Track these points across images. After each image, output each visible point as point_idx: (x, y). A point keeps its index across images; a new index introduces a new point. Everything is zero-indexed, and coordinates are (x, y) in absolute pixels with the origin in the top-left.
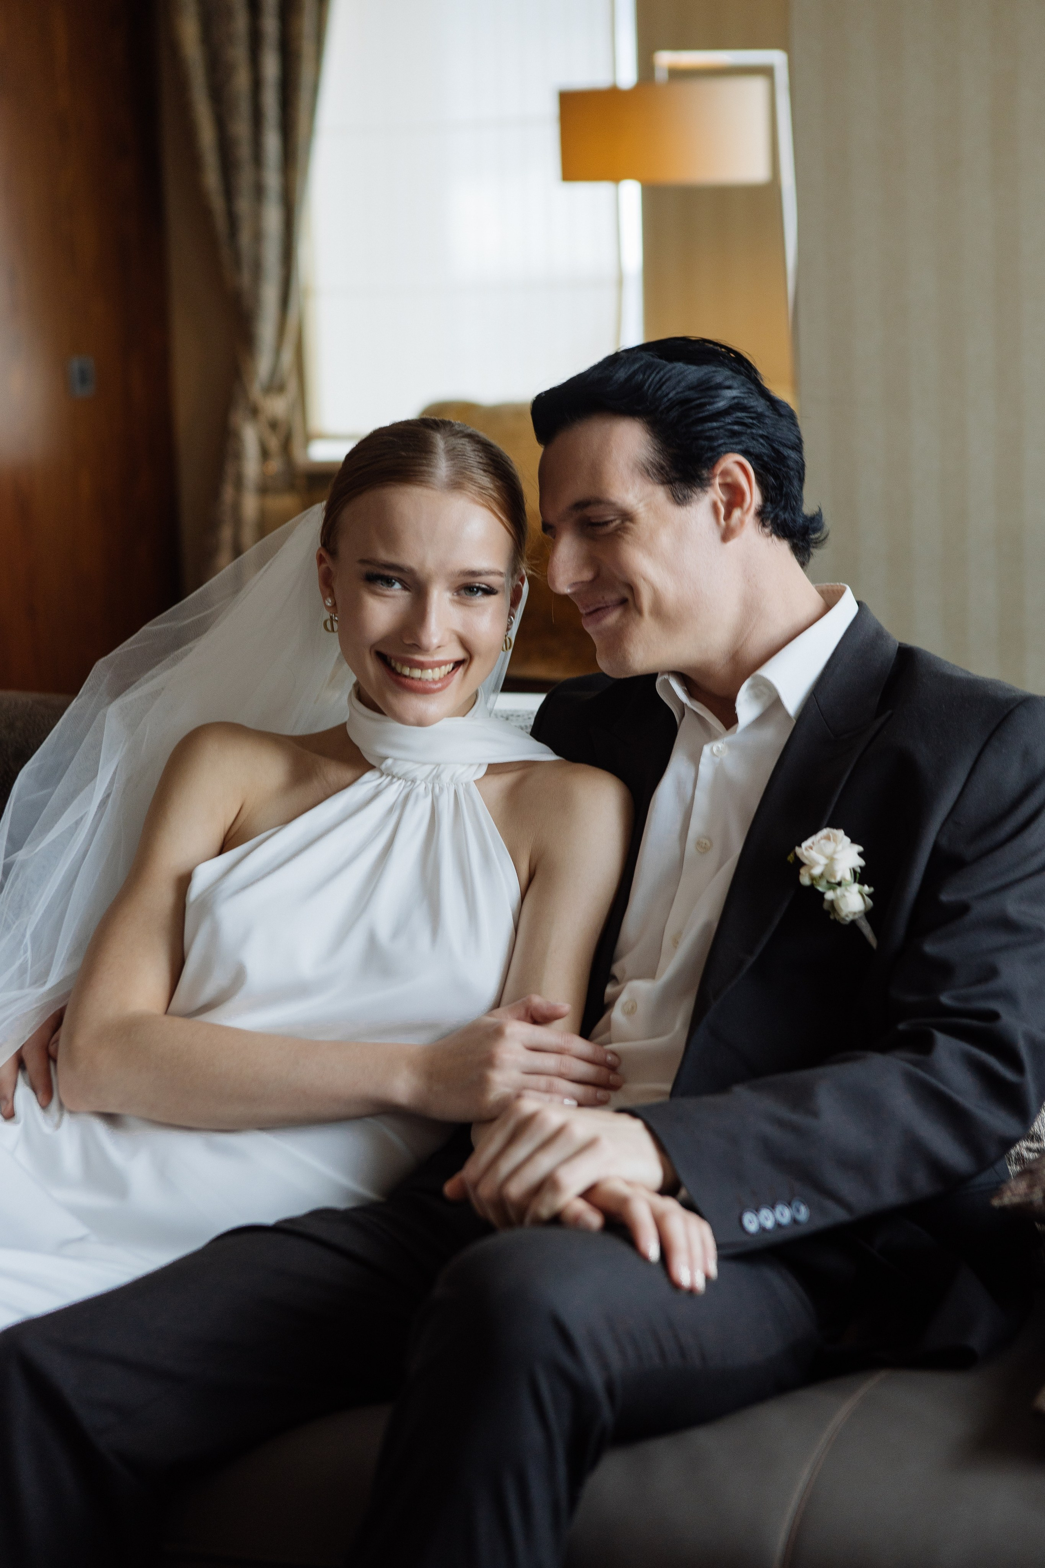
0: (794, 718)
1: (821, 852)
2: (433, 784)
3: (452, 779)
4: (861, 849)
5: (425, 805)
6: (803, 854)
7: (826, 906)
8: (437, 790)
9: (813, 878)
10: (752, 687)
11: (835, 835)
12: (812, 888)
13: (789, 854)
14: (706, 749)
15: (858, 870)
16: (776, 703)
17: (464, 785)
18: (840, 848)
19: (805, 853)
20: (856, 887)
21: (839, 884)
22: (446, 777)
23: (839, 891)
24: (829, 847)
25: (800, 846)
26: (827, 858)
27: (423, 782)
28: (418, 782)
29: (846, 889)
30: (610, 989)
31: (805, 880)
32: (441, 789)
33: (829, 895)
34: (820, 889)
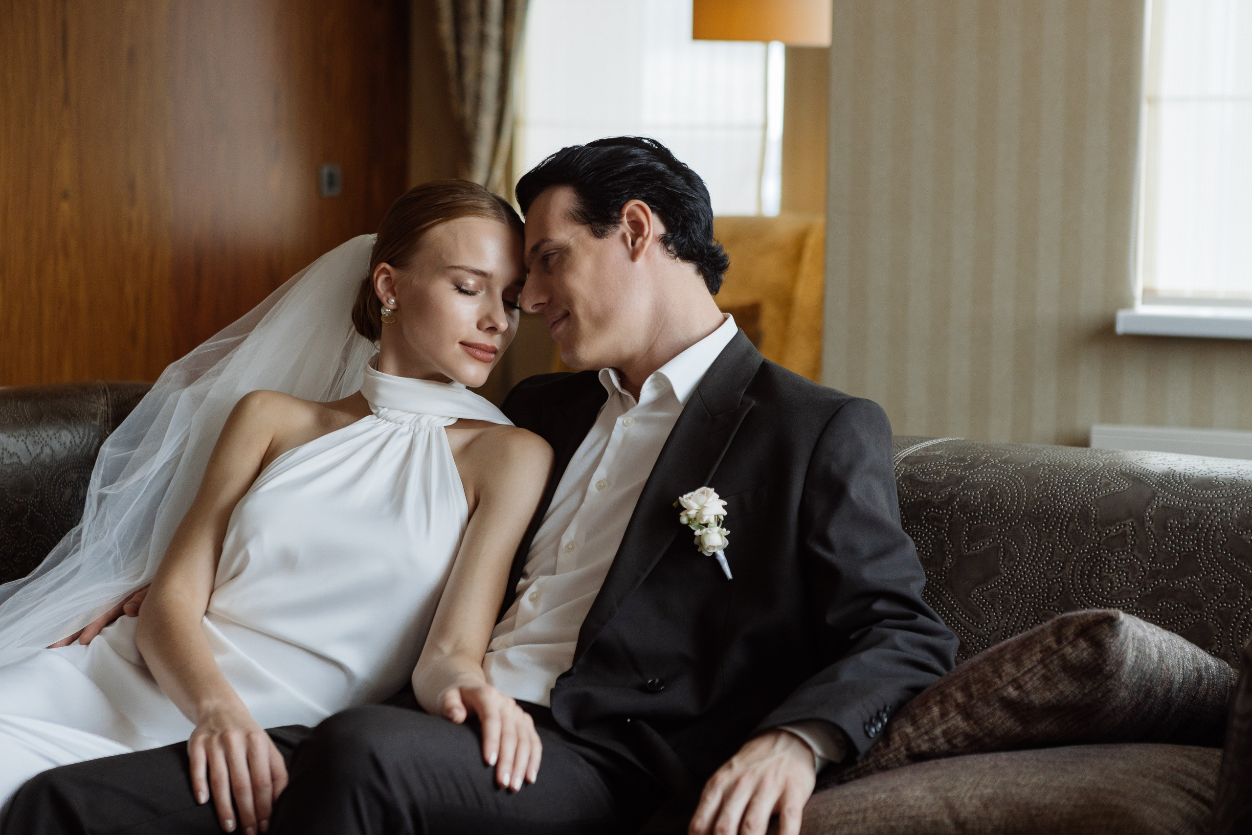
0: (683, 405)
1: (696, 501)
2: (415, 426)
3: (428, 424)
4: (725, 503)
5: (405, 441)
6: (683, 501)
7: (696, 541)
8: (417, 430)
9: (689, 520)
10: (654, 380)
11: (708, 492)
12: (687, 527)
13: (675, 502)
14: (620, 420)
15: (722, 518)
16: (671, 393)
17: (437, 429)
18: (710, 500)
19: (685, 501)
20: (718, 528)
21: (706, 525)
22: (424, 421)
23: (705, 530)
24: (702, 499)
25: (682, 497)
26: (700, 506)
27: (408, 425)
28: (404, 424)
29: (710, 530)
30: (522, 582)
31: (684, 520)
32: (420, 430)
33: (698, 533)
34: (693, 528)
